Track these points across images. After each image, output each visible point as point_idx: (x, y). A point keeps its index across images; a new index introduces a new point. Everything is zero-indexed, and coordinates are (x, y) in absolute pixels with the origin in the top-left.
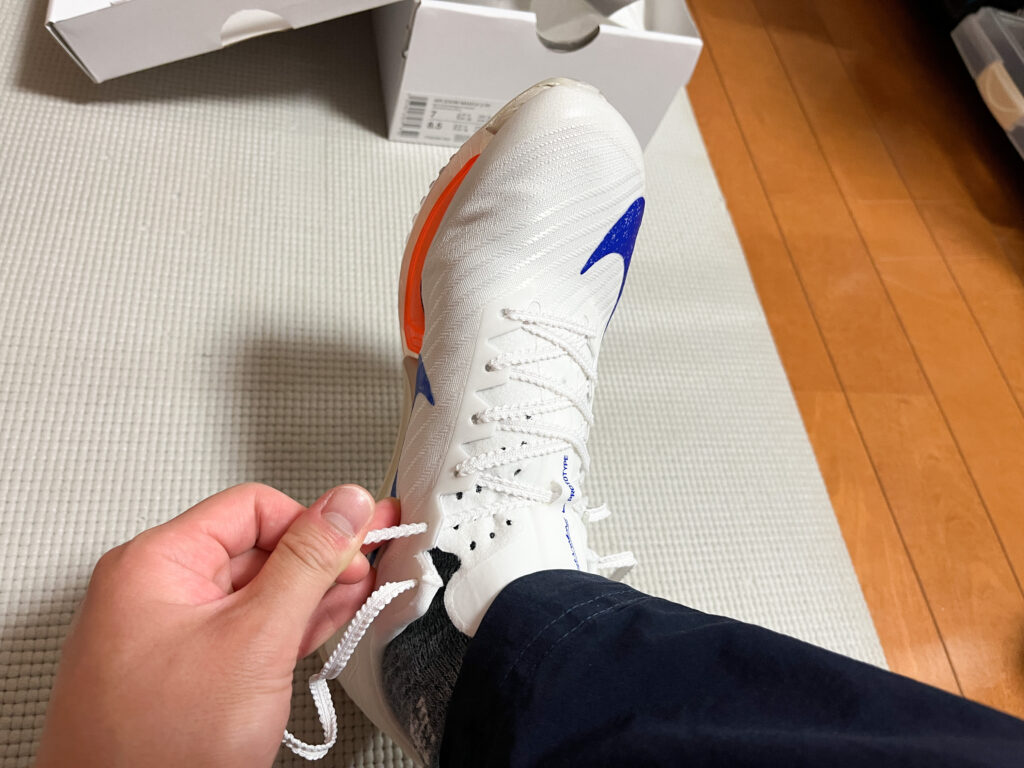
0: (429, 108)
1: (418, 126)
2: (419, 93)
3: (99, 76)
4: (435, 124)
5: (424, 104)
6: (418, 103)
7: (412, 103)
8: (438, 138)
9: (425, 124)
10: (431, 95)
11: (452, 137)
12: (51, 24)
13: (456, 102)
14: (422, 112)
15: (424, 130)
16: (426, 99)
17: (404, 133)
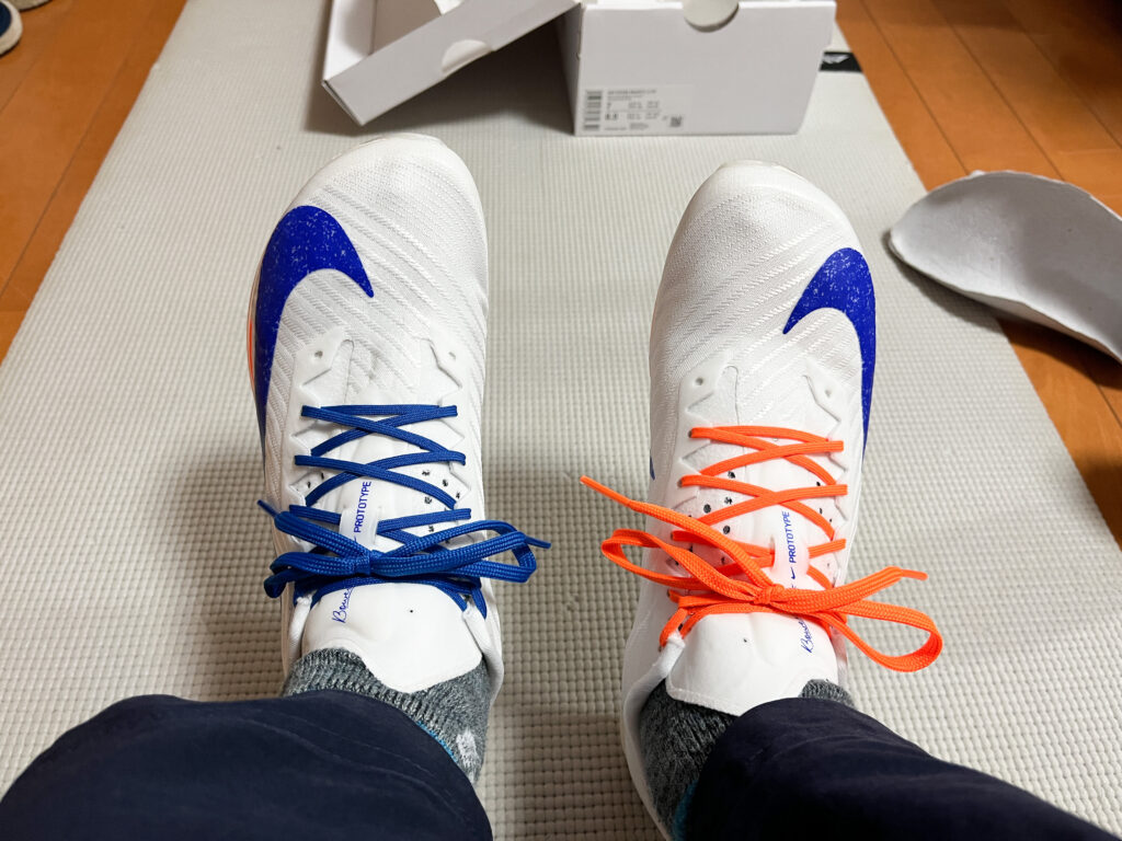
0: (604, 101)
1: (597, 119)
2: (595, 88)
3: (362, 119)
4: (612, 114)
5: (599, 98)
6: (595, 97)
7: (591, 98)
8: (616, 129)
9: (603, 115)
10: (605, 88)
11: (627, 125)
12: (326, 82)
13: (626, 92)
14: (599, 105)
15: (603, 122)
16: (600, 92)
17: (587, 127)
